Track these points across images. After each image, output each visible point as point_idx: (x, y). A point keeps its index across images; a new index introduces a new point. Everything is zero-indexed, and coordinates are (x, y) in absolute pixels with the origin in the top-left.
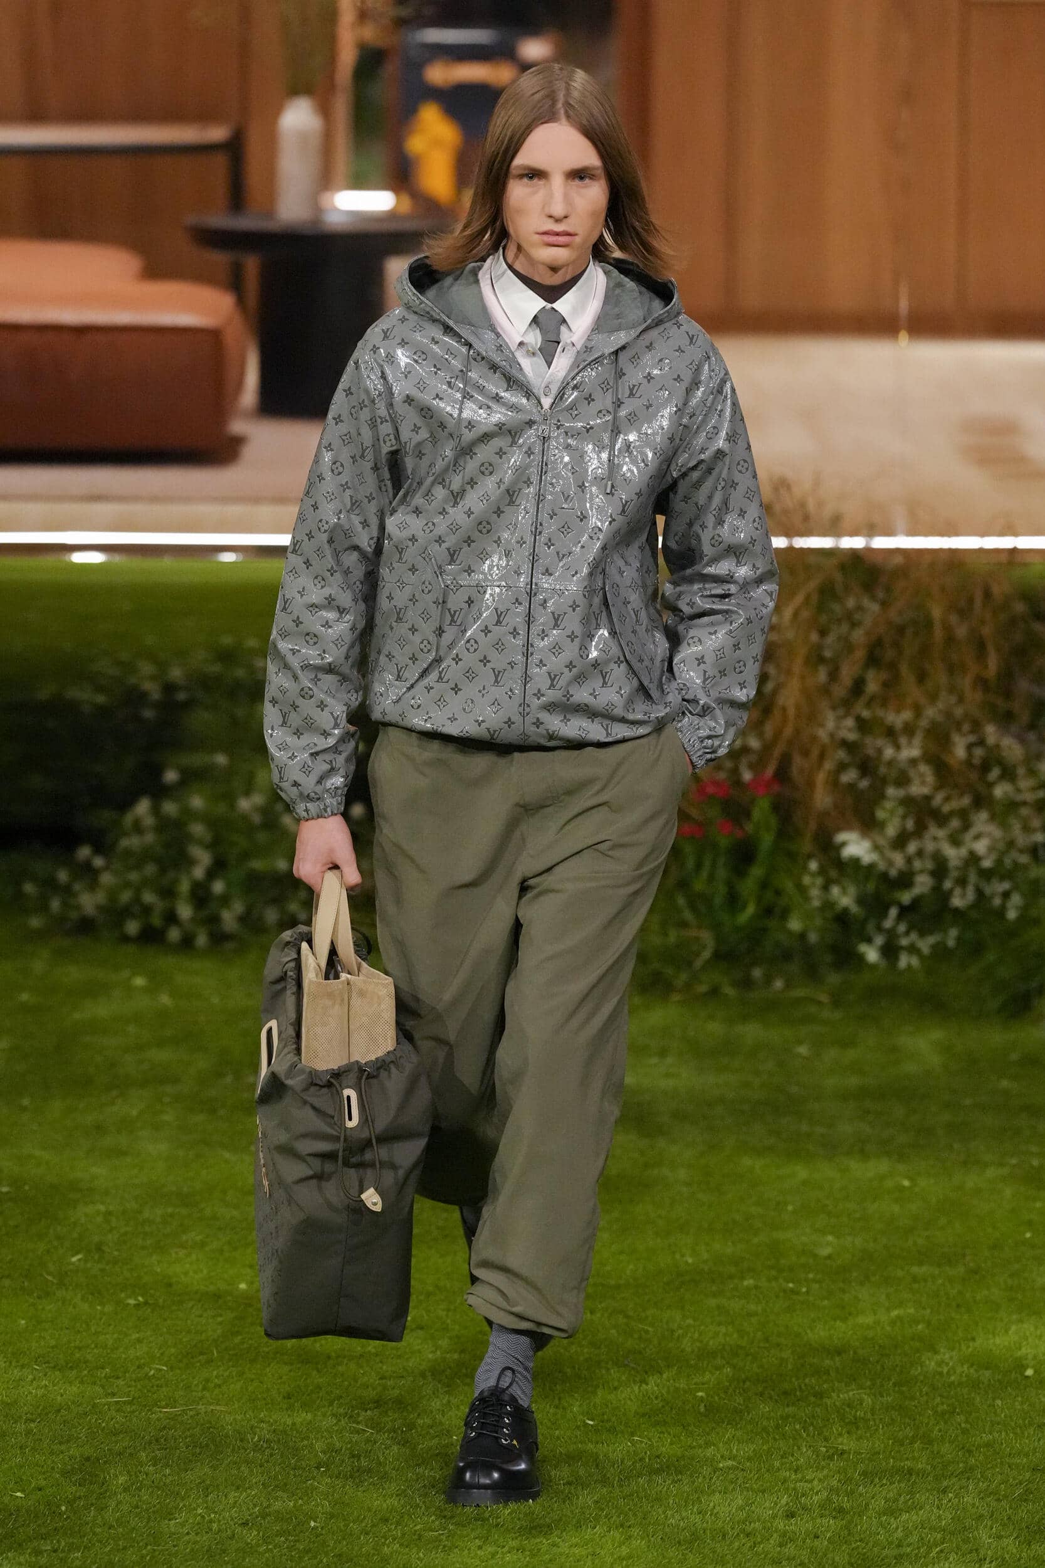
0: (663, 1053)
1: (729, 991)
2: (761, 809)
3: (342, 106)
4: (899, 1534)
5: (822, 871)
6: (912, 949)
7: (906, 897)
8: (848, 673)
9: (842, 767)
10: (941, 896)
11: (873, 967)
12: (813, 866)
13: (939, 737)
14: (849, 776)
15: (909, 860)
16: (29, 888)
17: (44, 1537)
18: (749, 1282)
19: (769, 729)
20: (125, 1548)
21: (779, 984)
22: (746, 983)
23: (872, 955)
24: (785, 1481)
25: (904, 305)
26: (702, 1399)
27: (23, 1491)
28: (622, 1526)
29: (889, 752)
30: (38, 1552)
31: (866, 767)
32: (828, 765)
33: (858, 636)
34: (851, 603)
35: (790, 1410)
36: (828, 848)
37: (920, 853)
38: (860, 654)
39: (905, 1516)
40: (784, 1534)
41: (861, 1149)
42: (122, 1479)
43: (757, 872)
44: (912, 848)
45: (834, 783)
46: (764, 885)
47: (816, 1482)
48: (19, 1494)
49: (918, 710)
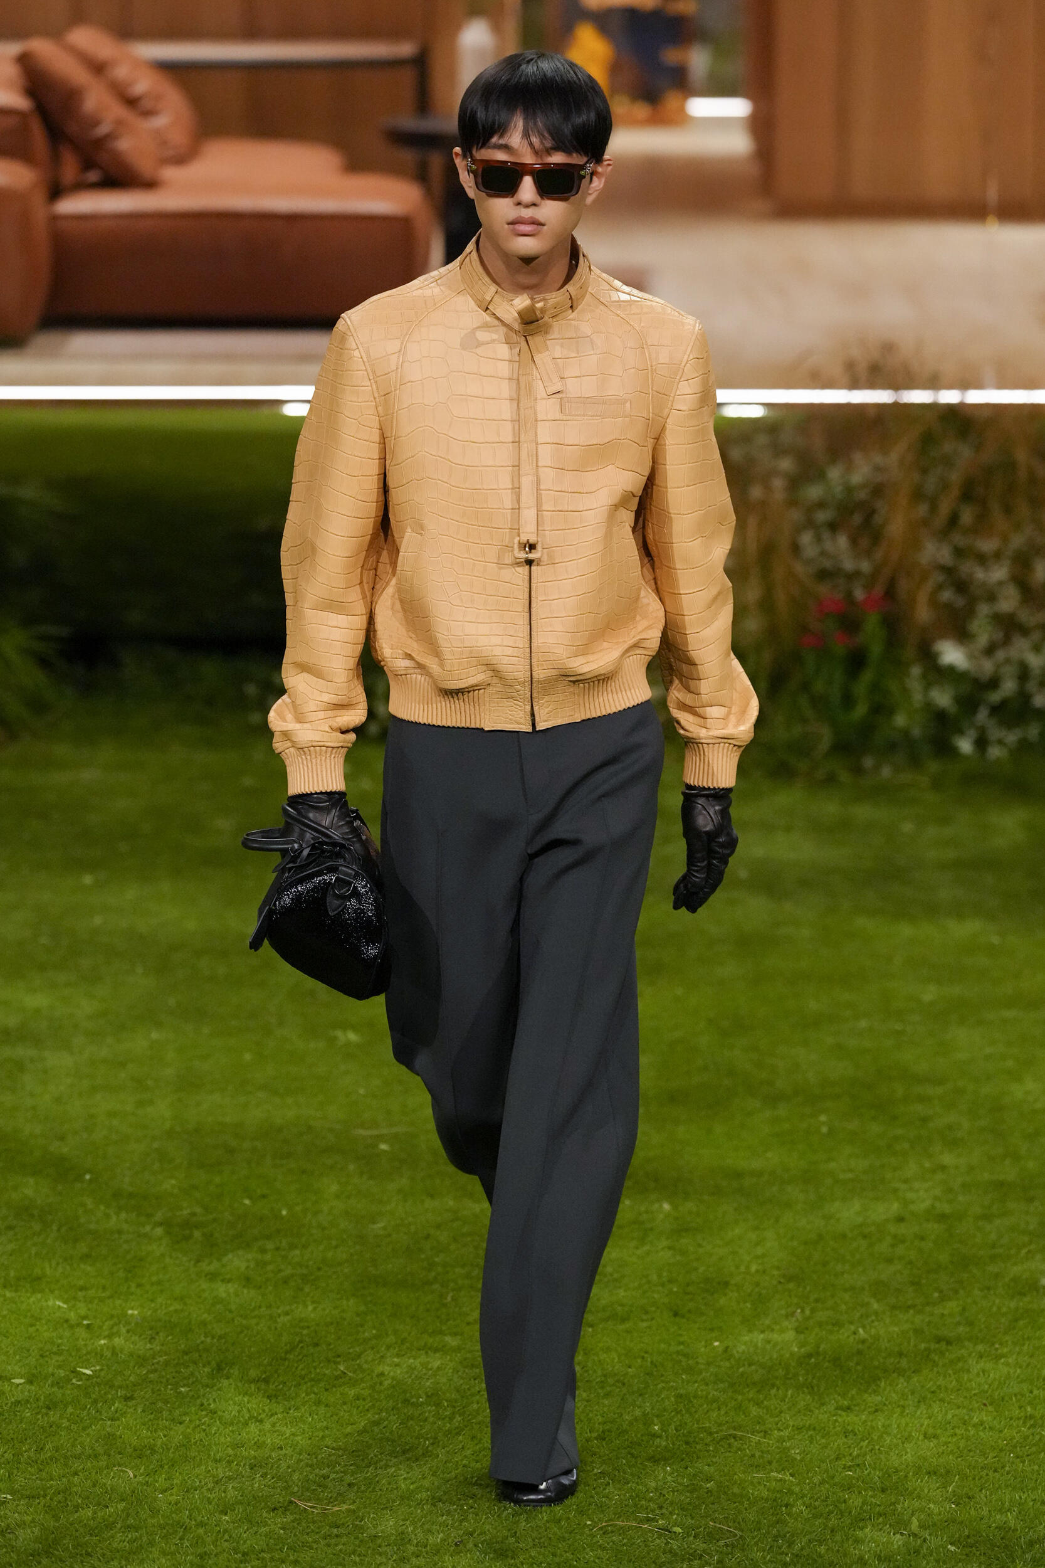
0: (788, 829)
1: (844, 776)
2: (872, 624)
3: (511, 26)
4: (993, 1236)
5: (924, 676)
6: (1000, 742)
7: (995, 697)
8: (945, 508)
9: (940, 587)
10: (1024, 697)
11: (966, 758)
12: (916, 671)
13: (1023, 562)
14: (947, 595)
15: (998, 666)
16: (251, 690)
17: (268, 1237)
18: (863, 1024)
19: (879, 555)
20: (336, 1247)
21: (886, 772)
22: (858, 770)
23: (965, 745)
24: (895, 1191)
25: (992, 194)
26: (823, 1123)
27: (250, 1198)
28: (757, 1228)
29: (980, 574)
30: (263, 1251)
31: (962, 586)
32: (929, 586)
33: (955, 477)
34: (948, 447)
35: (899, 1132)
36: (928, 656)
37: (1008, 661)
38: (955, 492)
39: (998, 1222)
40: (895, 1237)
41: (959, 911)
42: (334, 1188)
43: (867, 677)
44: (1001, 655)
45: (933, 602)
46: (875, 687)
47: (922, 1193)
48: (247, 1202)
49: (1005, 539)
